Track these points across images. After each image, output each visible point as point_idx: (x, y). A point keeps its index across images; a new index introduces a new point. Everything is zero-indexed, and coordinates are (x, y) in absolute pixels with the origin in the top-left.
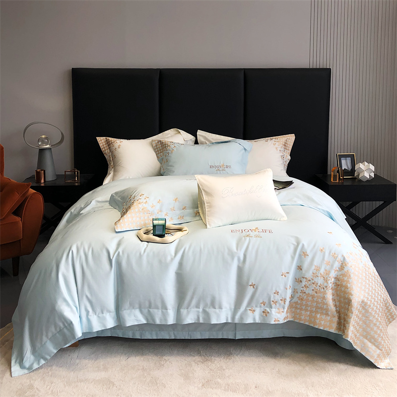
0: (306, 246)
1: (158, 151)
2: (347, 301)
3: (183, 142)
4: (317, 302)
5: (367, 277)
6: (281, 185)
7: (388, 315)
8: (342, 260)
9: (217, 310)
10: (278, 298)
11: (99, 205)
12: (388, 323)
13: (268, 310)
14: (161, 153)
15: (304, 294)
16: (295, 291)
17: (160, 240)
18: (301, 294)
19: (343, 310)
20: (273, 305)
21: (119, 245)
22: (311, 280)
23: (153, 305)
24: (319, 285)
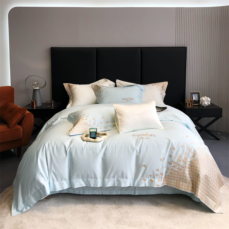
0: (174, 144)
1: (95, 90)
2: (197, 175)
3: (108, 86)
4: (180, 175)
5: (208, 161)
6: (160, 109)
7: (220, 182)
8: (194, 152)
9: (125, 180)
10: (158, 173)
11: (62, 120)
12: (220, 187)
13: (153, 179)
14: (97, 91)
15: (173, 171)
16: (168, 169)
17: (94, 140)
18: (171, 171)
19: (195, 180)
20: (156, 177)
21: (71, 143)
22: (177, 163)
23: (89, 177)
24: (181, 165)
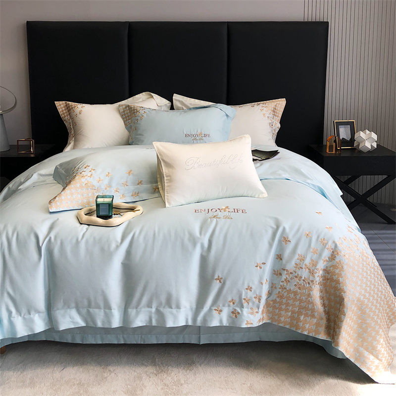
0: (287, 229)
1: (126, 117)
2: (338, 299)
4: (301, 301)
5: (365, 269)
7: (390, 314)
8: (333, 247)
9: (174, 311)
10: (250, 294)
11: (42, 178)
12: (390, 324)
13: (238, 310)
14: (129, 119)
15: (284, 290)
16: (272, 286)
17: (104, 223)
18: (280, 290)
19: (333, 310)
20: (245, 304)
21: (51, 228)
22: (294, 273)
23: (93, 304)
24: (303, 278)
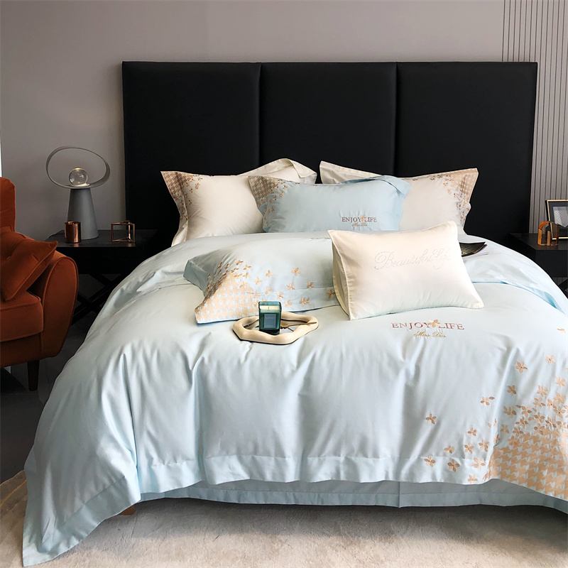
0: (522, 352)
1: (259, 194)
3: (297, 180)
4: (543, 450)
9: (370, 460)
10: (474, 440)
11: (168, 278)
13: (458, 460)
14: (263, 196)
15: (520, 435)
16: (503, 430)
17: (273, 339)
18: (514, 435)
20: (467, 454)
21: (203, 346)
22: (533, 411)
23: (261, 450)
24: (546, 419)
